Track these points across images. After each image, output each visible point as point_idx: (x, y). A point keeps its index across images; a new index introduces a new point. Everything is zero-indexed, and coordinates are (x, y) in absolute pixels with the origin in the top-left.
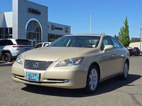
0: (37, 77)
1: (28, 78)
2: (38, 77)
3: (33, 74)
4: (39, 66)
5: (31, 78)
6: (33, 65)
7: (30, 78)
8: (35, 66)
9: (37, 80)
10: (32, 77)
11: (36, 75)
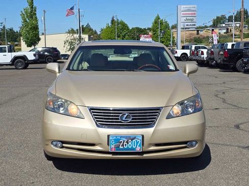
0: (137, 143)
1: (113, 146)
2: (140, 142)
3: (126, 137)
4: (133, 119)
5: (123, 145)
6: (118, 119)
7: (119, 147)
8: (124, 119)
9: (138, 149)
10: (125, 143)
11: (135, 138)
